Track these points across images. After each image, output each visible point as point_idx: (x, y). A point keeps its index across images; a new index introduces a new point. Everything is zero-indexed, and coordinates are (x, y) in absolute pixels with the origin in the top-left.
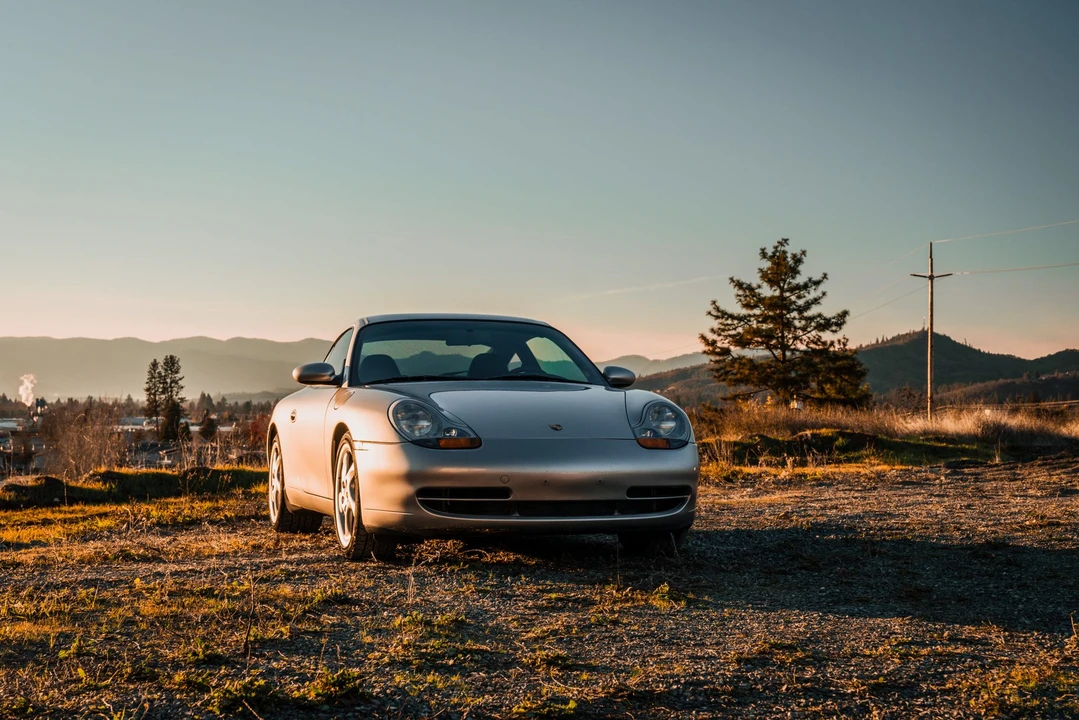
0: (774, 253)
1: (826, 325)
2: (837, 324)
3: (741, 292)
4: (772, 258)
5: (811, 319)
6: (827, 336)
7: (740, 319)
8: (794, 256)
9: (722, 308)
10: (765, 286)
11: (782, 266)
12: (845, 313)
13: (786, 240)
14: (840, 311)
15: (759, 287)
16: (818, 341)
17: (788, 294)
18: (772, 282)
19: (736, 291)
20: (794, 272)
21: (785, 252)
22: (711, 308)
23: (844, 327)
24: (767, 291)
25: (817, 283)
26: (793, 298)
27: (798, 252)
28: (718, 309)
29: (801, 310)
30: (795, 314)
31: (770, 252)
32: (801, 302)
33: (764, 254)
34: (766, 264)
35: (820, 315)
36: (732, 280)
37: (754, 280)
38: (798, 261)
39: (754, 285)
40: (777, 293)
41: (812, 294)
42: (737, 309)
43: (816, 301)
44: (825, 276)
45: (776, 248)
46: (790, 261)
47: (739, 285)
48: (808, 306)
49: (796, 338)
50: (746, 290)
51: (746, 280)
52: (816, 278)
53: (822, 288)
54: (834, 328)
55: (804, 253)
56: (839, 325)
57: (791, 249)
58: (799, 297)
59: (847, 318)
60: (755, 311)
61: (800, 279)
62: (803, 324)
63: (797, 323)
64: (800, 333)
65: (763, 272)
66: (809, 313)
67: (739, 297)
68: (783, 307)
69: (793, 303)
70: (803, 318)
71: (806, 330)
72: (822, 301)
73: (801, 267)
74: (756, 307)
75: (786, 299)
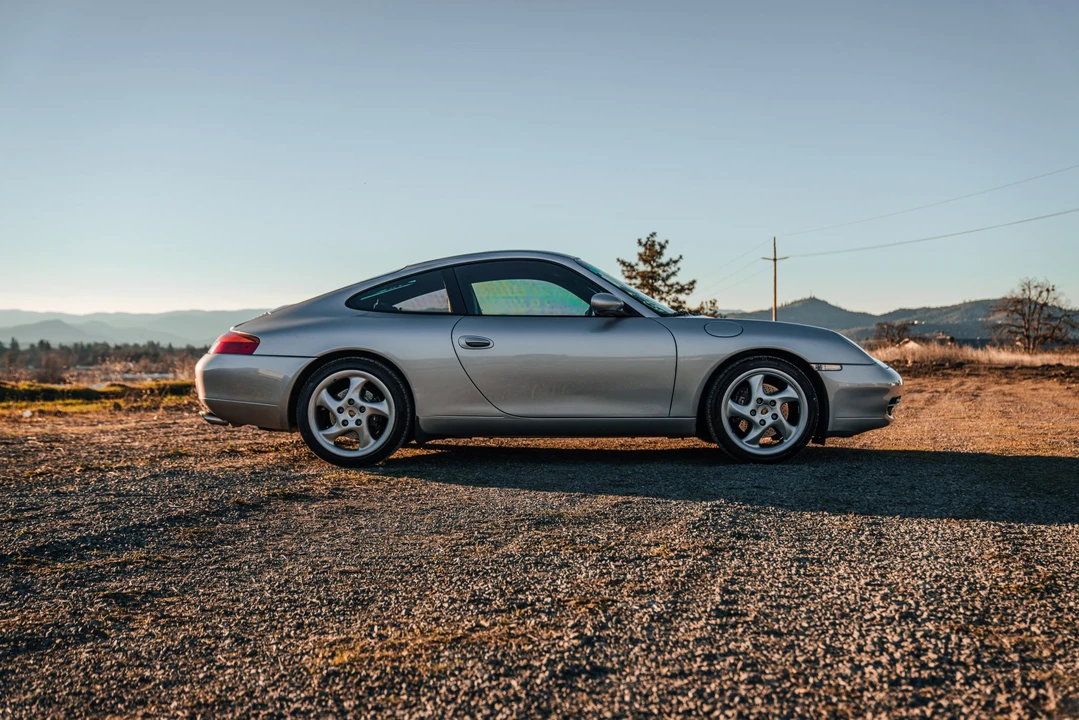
0: (647, 242)
1: (681, 290)
2: (688, 289)
3: (625, 268)
4: (645, 245)
5: (672, 286)
6: (682, 297)
8: (660, 244)
10: (641, 263)
11: (652, 251)
12: (693, 282)
13: (654, 234)
14: (691, 280)
15: (637, 265)
16: (676, 300)
17: (656, 269)
18: (646, 261)
19: (621, 267)
20: (660, 254)
21: (654, 242)
23: (694, 291)
24: (642, 267)
25: (676, 262)
26: (660, 272)
27: (663, 242)
29: (664, 280)
30: (660, 282)
31: (644, 241)
32: (664, 275)
33: (640, 243)
34: (642, 250)
35: (677, 283)
36: (618, 260)
37: (633, 259)
38: (663, 247)
39: (633, 264)
40: (649, 269)
41: (673, 268)
43: (674, 273)
44: (681, 257)
45: (648, 239)
46: (657, 248)
47: (624, 264)
48: (668, 277)
50: (629, 267)
51: (627, 260)
52: (675, 258)
53: (679, 265)
54: (687, 291)
55: (667, 242)
56: (690, 290)
57: (659, 239)
58: (664, 271)
59: (696, 285)
60: (634, 281)
61: (664, 260)
62: (666, 289)
63: (662, 288)
64: (664, 295)
65: (640, 255)
66: (669, 282)
67: (623, 271)
68: (652, 278)
69: (659, 275)
70: (666, 285)
71: (668, 293)
72: (679, 273)
73: (665, 251)
74: (635, 278)
75: (655, 273)
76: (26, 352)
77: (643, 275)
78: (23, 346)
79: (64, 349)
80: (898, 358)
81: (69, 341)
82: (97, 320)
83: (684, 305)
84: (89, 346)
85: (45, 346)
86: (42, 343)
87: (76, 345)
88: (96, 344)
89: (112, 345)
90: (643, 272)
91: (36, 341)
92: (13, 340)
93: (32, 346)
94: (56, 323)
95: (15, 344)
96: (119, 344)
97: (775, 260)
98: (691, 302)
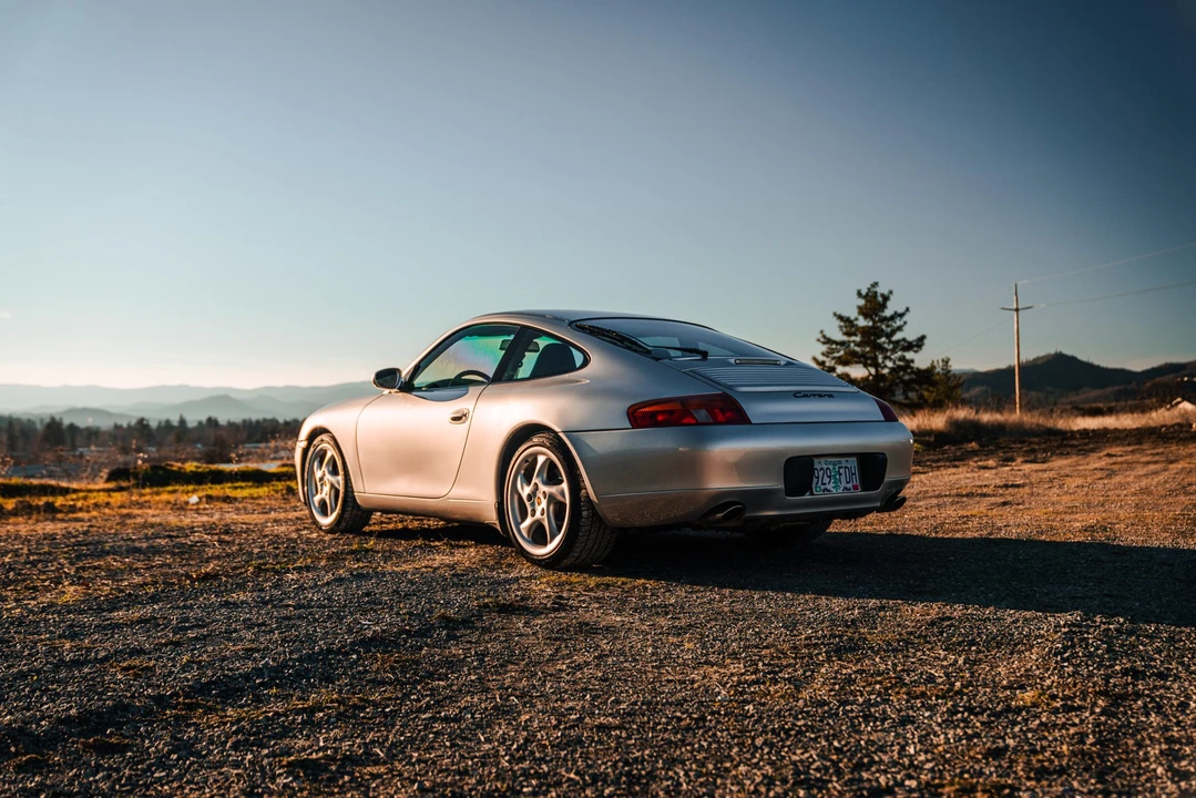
0: (867, 294)
1: (909, 346)
2: (917, 346)
3: (842, 324)
4: (866, 297)
5: (897, 342)
6: (909, 355)
7: (842, 343)
8: (882, 295)
9: (828, 336)
10: (861, 318)
11: (874, 303)
12: (923, 338)
13: (877, 283)
14: (919, 335)
15: (856, 319)
16: (902, 358)
17: (879, 324)
18: (867, 316)
19: (838, 323)
20: (883, 306)
21: (876, 293)
22: (819, 336)
23: (924, 348)
24: (862, 322)
25: (902, 315)
26: (884, 327)
27: (886, 293)
28: (824, 337)
29: (889, 336)
30: (884, 339)
31: (864, 292)
32: (889, 330)
33: (859, 294)
34: (862, 302)
35: (904, 340)
36: (835, 314)
37: (852, 313)
38: (886, 298)
39: (852, 318)
40: (871, 324)
41: (898, 323)
42: (839, 336)
43: (900, 328)
44: (907, 310)
45: (869, 289)
46: (880, 299)
47: (841, 318)
48: (893, 332)
49: (886, 358)
50: (847, 323)
51: (846, 314)
52: (900, 311)
53: (905, 318)
54: (915, 349)
55: (891, 292)
56: (919, 346)
57: (881, 290)
58: (888, 326)
59: (926, 341)
60: (853, 338)
61: (888, 313)
62: (891, 346)
63: (886, 346)
64: (889, 354)
65: (859, 308)
66: (895, 338)
67: (841, 327)
68: (875, 334)
69: (882, 330)
70: (890, 342)
71: (894, 351)
72: (905, 328)
73: (889, 303)
74: (855, 334)
75: (878, 328)
76: (194, 429)
77: (865, 331)
78: (191, 423)
79: (231, 425)
80: (1178, 421)
81: (237, 417)
82: (266, 394)
83: (912, 365)
84: (258, 422)
85: (212, 422)
86: (209, 420)
87: (244, 421)
88: (265, 420)
89: (281, 420)
90: (863, 328)
91: (204, 418)
92: (181, 417)
93: (200, 423)
94: (224, 398)
95: (182, 422)
96: (288, 419)
97: (1017, 310)
98: (921, 360)
